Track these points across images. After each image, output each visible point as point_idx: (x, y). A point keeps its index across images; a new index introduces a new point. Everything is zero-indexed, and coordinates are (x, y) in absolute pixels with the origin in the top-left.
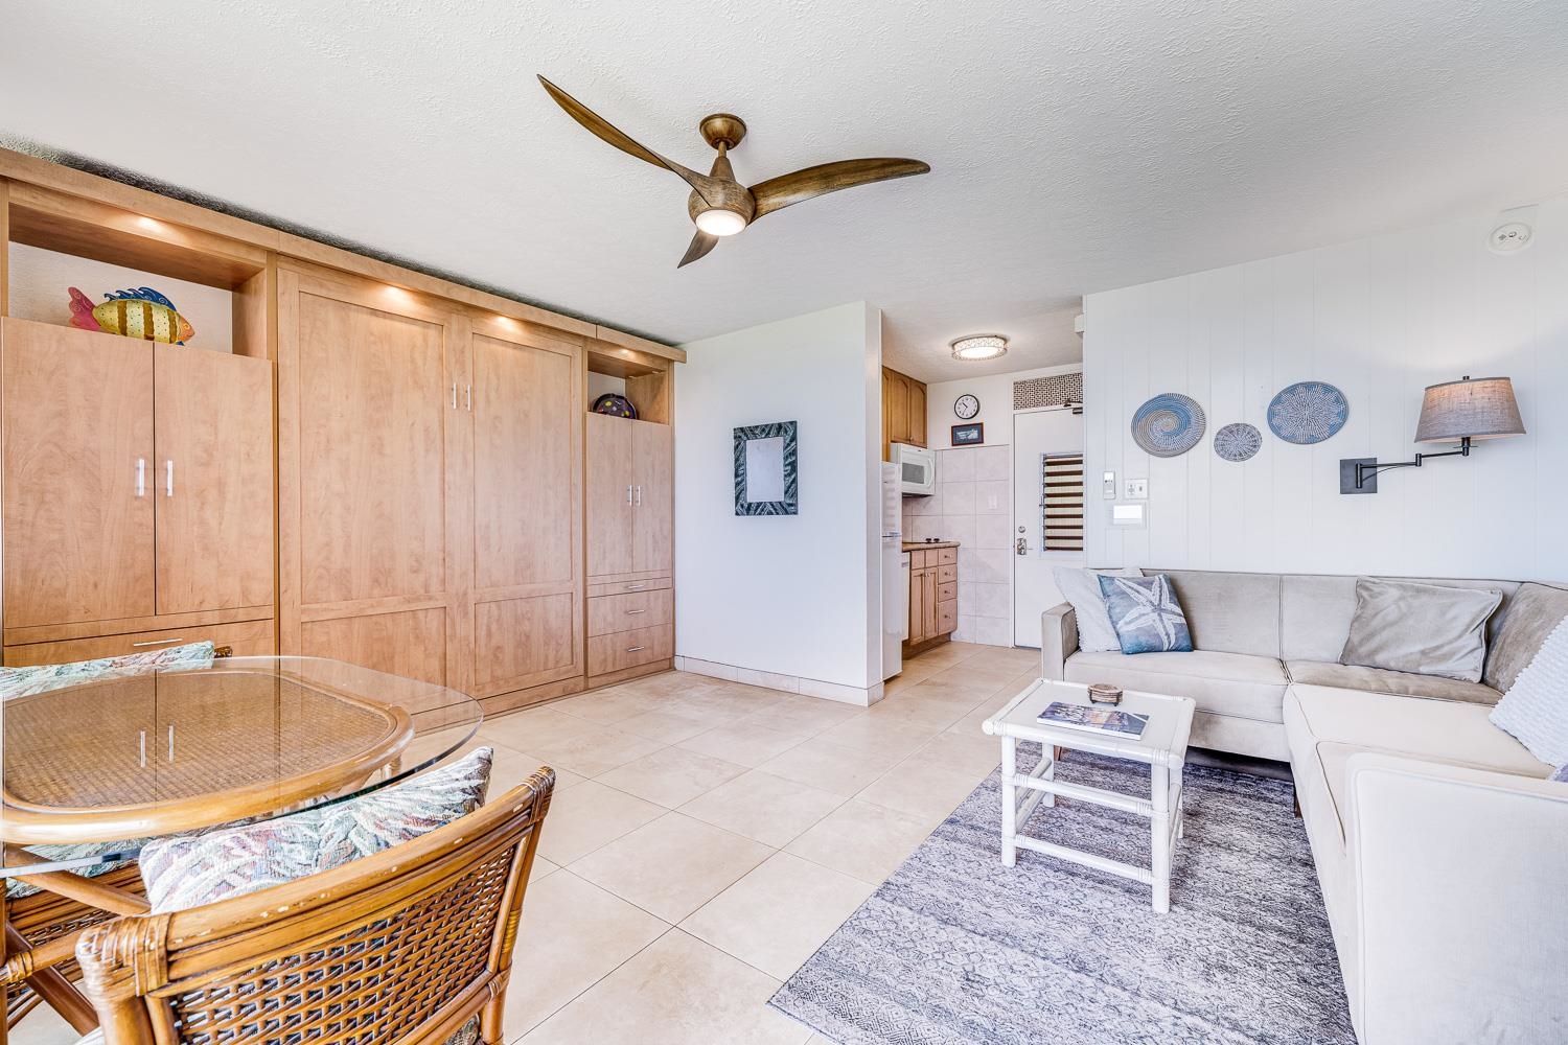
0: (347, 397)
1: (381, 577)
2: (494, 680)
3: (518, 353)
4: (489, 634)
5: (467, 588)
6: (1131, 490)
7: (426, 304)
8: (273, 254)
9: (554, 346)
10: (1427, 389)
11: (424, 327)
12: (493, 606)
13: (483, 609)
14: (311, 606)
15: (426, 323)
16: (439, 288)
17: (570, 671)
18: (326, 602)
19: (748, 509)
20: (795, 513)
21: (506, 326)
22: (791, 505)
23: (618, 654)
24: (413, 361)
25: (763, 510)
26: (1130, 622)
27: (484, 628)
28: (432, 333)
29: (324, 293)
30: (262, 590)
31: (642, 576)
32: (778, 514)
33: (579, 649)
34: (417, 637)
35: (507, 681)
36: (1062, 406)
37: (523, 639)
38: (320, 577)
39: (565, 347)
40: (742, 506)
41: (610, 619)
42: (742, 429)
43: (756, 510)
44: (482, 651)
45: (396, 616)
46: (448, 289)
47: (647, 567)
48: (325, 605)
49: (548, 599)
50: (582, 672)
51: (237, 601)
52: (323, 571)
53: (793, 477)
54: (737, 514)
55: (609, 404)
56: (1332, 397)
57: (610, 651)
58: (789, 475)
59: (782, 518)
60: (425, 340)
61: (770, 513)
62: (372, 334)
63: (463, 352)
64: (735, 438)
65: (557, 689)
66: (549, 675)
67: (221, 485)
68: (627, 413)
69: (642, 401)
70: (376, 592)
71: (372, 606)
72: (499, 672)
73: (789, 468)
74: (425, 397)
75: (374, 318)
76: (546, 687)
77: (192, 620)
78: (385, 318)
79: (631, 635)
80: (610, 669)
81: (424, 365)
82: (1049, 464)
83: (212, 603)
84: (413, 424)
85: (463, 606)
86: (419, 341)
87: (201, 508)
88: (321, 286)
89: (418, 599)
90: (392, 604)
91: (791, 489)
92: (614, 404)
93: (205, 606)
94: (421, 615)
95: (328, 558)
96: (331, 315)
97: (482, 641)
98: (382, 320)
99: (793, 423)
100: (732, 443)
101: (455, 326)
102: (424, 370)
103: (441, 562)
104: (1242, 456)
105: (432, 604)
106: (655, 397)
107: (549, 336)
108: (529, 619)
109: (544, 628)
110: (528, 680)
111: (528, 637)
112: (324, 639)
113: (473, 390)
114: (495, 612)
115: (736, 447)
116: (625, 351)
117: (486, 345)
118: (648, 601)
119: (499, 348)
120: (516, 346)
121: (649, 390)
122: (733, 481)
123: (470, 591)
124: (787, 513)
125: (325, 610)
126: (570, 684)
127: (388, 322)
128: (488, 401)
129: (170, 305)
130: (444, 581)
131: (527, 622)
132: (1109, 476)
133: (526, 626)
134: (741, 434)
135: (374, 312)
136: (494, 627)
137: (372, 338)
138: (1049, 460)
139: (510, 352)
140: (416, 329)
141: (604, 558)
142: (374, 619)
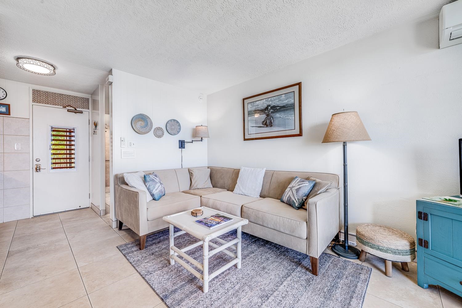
10: (196, 126)
26: (157, 189)
36: (62, 107)
56: (178, 124)
82: (53, 131)
104: (159, 137)
138: (53, 129)
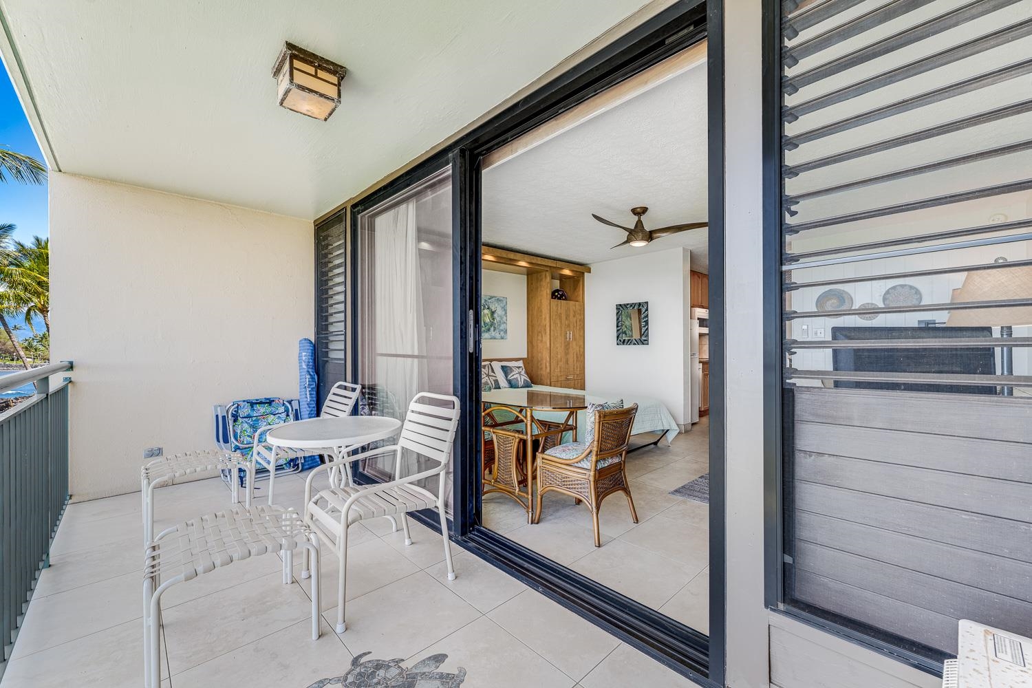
6: (816, 334)
19: (624, 342)
20: (648, 344)
22: (645, 340)
25: (631, 343)
32: (638, 344)
40: (620, 341)
42: (620, 305)
43: (627, 343)
47: (574, 369)
53: (646, 327)
54: (618, 344)
56: (913, 291)
58: (644, 326)
59: (641, 346)
61: (635, 344)
64: (617, 309)
68: (564, 297)
69: (568, 292)
73: (644, 323)
91: (645, 333)
99: (647, 303)
100: (615, 311)
104: (871, 318)
106: (575, 289)
115: (617, 313)
116: (566, 270)
118: (574, 384)
121: (572, 287)
122: (615, 329)
124: (643, 344)
132: (805, 327)
134: (620, 307)
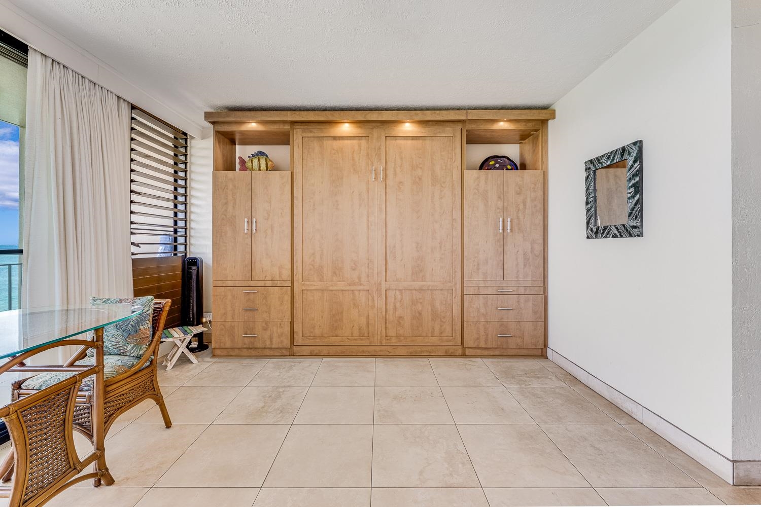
0: (322, 183)
1: (337, 271)
2: (398, 336)
3: (414, 142)
4: (395, 309)
5: (381, 280)
7: (360, 127)
8: (293, 123)
9: (440, 132)
11: (359, 140)
12: (398, 292)
13: (390, 293)
14: (306, 283)
15: (359, 138)
16: (360, 116)
17: (450, 341)
18: (313, 281)
19: (597, 233)
20: (639, 236)
21: (408, 128)
22: (635, 227)
23: (490, 336)
24: (353, 159)
25: (608, 233)
27: (392, 304)
28: (363, 142)
29: (312, 135)
30: (286, 273)
31: (513, 283)
32: (621, 236)
33: (458, 327)
34: (354, 305)
35: (405, 338)
37: (417, 315)
38: (311, 270)
39: (448, 131)
40: (592, 230)
41: (482, 311)
42: (591, 161)
43: (603, 233)
44: (390, 317)
45: (344, 292)
46: (365, 115)
47: (517, 277)
48: (312, 283)
49: (434, 292)
50: (459, 342)
51: (277, 278)
52: (311, 266)
53: (636, 198)
54: (588, 237)
55: (492, 163)
57: (482, 333)
58: (633, 197)
59: (627, 240)
60: (360, 146)
61: (615, 236)
62: (334, 150)
63: (380, 149)
64: (586, 170)
65: (441, 351)
66: (434, 340)
67: (272, 227)
68: (509, 167)
69: (527, 156)
70: (334, 278)
71: (332, 286)
72: (401, 332)
73: (632, 190)
74: (359, 177)
75: (335, 142)
76: (434, 348)
77: (262, 284)
78: (339, 140)
79: (501, 325)
80: (482, 345)
81: (359, 160)
83: (269, 278)
84: (353, 192)
85: (378, 290)
86: (356, 148)
87: (266, 238)
88: (311, 132)
89: (354, 284)
90: (341, 286)
91: (637, 212)
92: (497, 162)
93: (267, 279)
94: (357, 293)
95: (314, 261)
96: (316, 145)
97: (390, 312)
98: (338, 141)
99: (638, 142)
100: (584, 174)
101: (375, 135)
102: (359, 163)
103: (367, 265)
105: (361, 288)
106: (534, 151)
107: (436, 126)
108: (421, 303)
109: (432, 310)
110: (419, 340)
111: (420, 314)
112: (312, 299)
113: (385, 169)
114: (399, 297)
115: (588, 180)
116: (502, 123)
117: (394, 142)
118: (518, 302)
119: (402, 142)
120: (413, 138)
121: (531, 147)
123: (383, 282)
124: (631, 235)
125: (311, 285)
126: (451, 349)
127: (341, 142)
128: (395, 174)
129: (267, 156)
130: (368, 276)
131: (419, 304)
133: (419, 307)
134: (591, 166)
135: (335, 138)
136: (398, 305)
137: (333, 152)
139: (409, 142)
140: (355, 142)
141: (478, 269)
142: (334, 292)
